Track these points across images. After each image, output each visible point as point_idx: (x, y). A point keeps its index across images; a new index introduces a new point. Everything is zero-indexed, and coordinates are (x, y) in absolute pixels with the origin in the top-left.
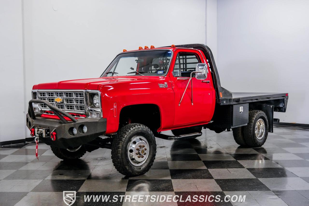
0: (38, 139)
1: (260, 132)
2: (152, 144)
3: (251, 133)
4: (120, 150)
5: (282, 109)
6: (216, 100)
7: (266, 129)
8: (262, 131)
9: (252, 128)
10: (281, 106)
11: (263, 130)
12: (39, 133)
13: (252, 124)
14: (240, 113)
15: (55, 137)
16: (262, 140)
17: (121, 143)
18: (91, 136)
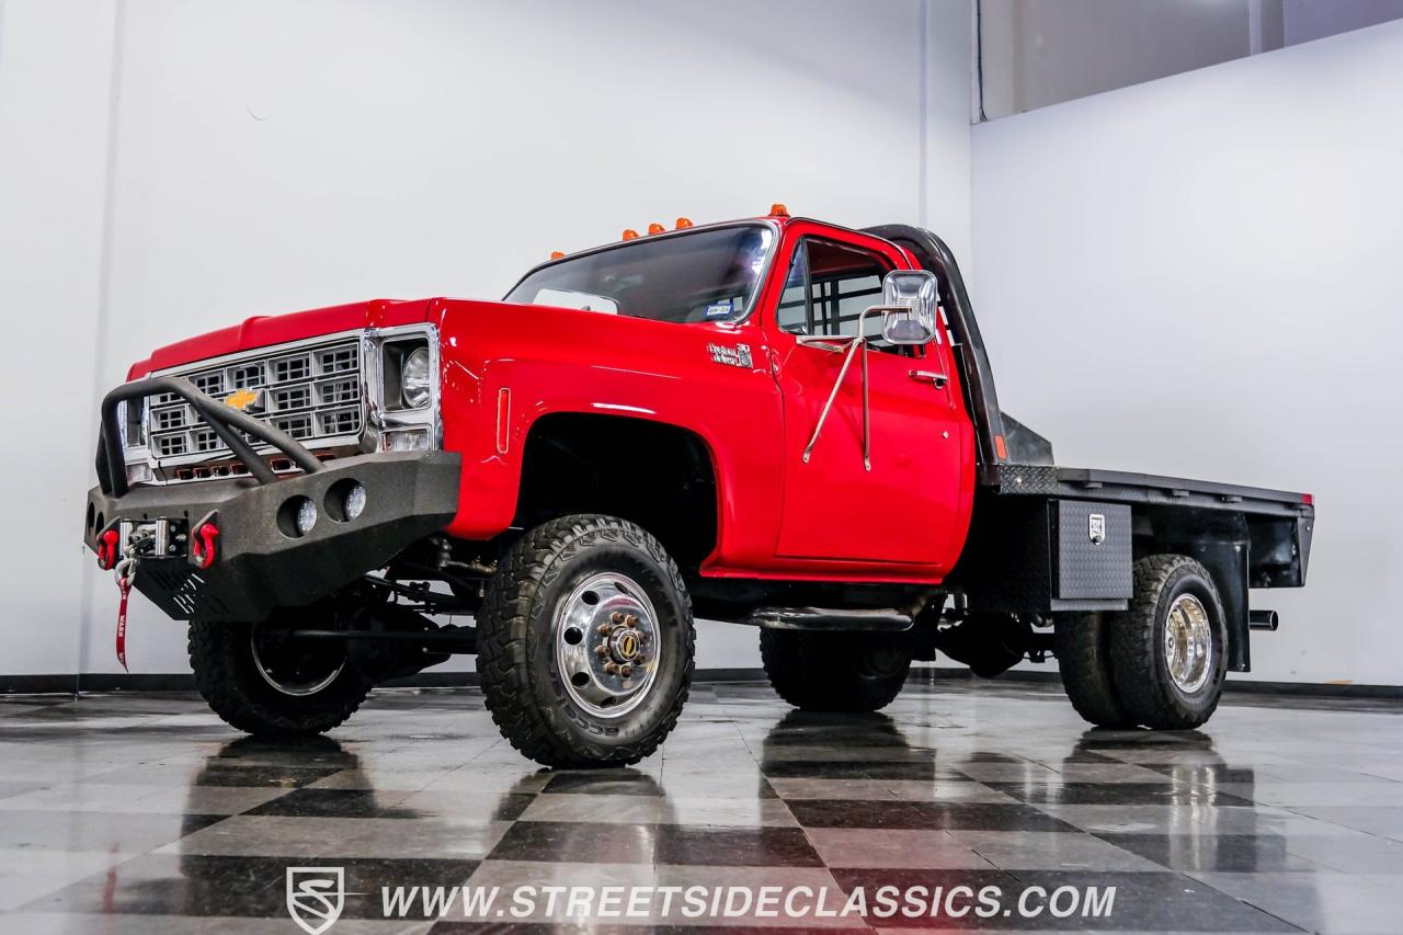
0: (128, 566)
1: (1190, 661)
2: (675, 623)
3: (1145, 653)
4: (518, 624)
5: (1285, 573)
6: (978, 470)
7: (1217, 649)
8: (1200, 652)
9: (1152, 631)
10: (1281, 556)
11: (1204, 647)
12: (139, 538)
13: (1147, 611)
14: (1092, 544)
15: (209, 547)
16: (1198, 696)
17: (527, 588)
18: (385, 529)
